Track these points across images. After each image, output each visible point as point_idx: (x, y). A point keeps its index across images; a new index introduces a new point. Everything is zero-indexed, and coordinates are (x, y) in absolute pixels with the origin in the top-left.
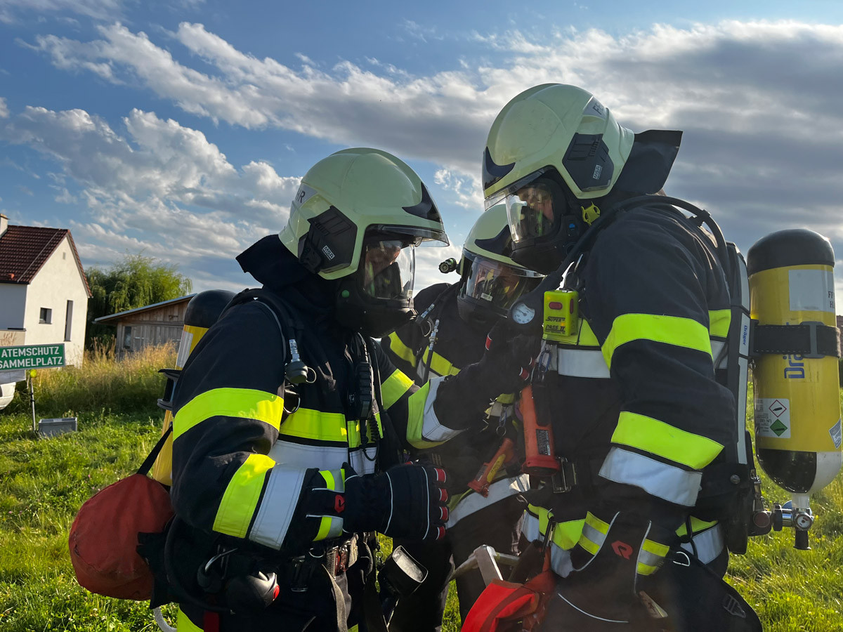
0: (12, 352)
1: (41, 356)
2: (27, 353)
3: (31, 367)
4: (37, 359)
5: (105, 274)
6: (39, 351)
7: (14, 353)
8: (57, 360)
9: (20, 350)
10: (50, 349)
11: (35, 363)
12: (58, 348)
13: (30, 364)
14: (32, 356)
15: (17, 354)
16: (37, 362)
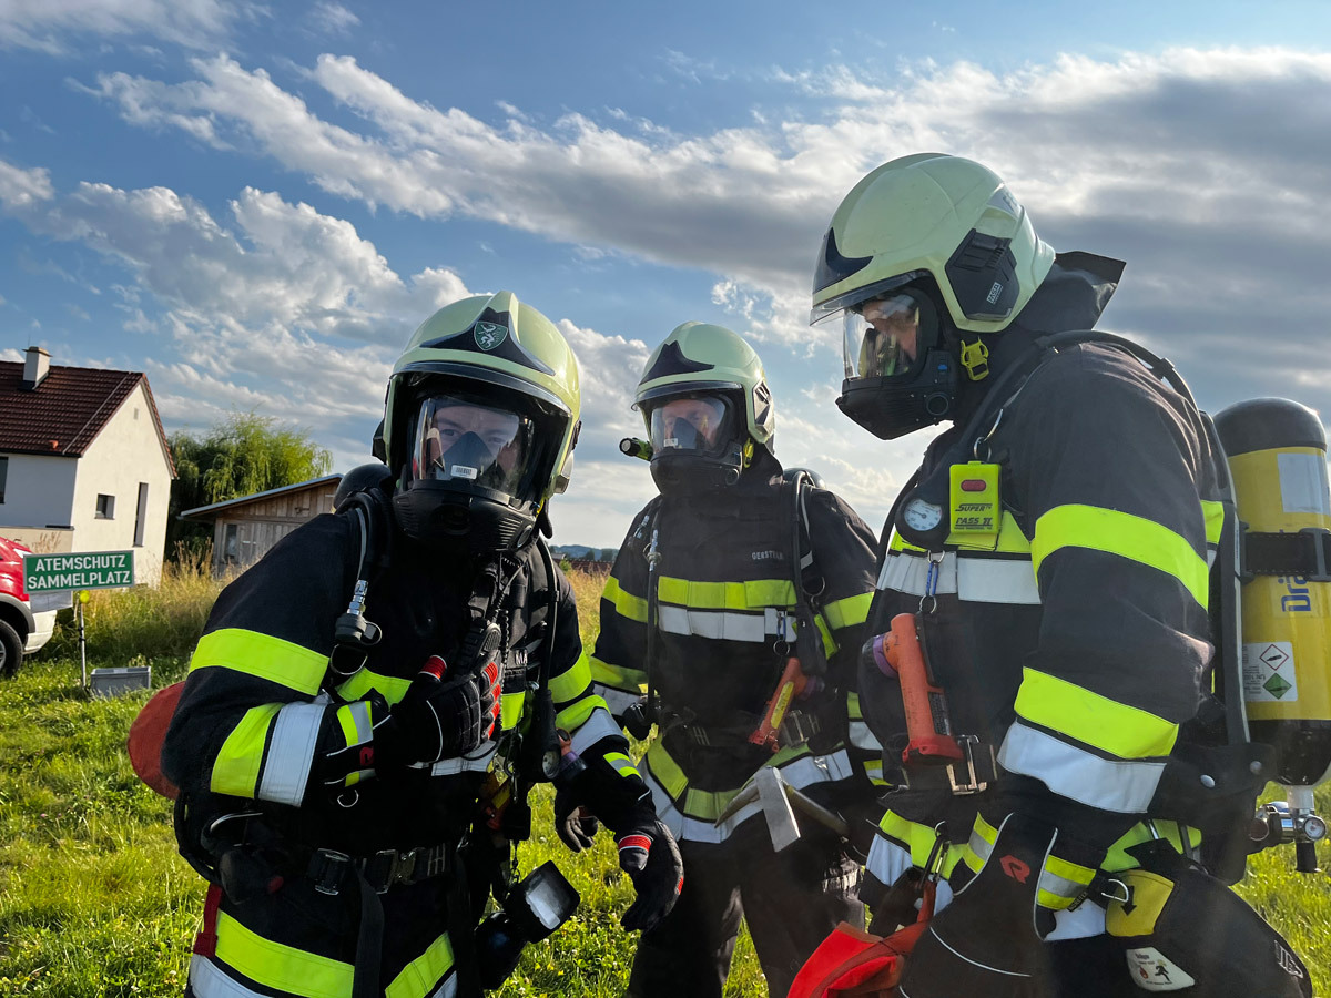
0: (52, 562)
1: (96, 570)
2: (75, 564)
3: (82, 586)
4: (91, 574)
5: (198, 441)
6: (94, 562)
7: (55, 564)
8: (122, 576)
9: (64, 560)
10: (111, 559)
11: (87, 580)
12: (123, 557)
13: (80, 582)
14: (83, 570)
15: (61, 566)
16: (91, 580)
